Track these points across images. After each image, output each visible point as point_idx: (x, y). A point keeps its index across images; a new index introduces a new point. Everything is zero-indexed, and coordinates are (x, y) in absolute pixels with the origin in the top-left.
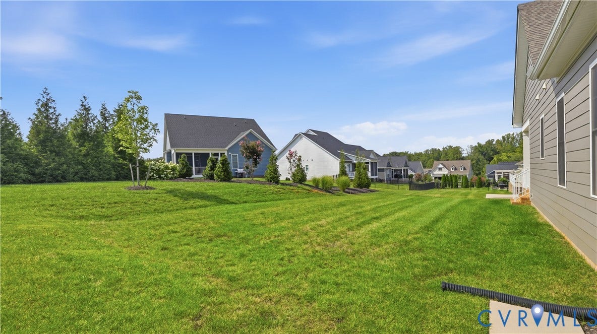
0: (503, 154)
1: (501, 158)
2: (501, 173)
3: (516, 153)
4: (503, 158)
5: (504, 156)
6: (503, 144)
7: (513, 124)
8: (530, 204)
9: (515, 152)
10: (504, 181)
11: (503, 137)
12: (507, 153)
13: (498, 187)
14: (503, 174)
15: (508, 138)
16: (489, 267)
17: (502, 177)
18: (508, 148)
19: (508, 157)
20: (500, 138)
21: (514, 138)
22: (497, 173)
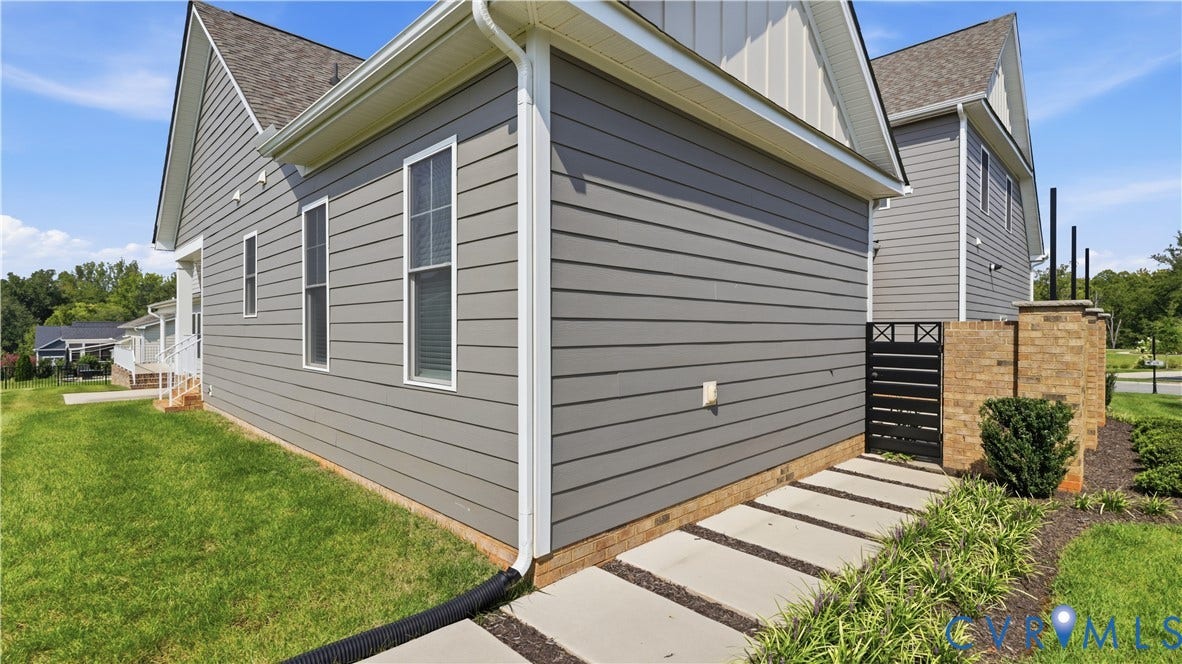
0: (76, 304)
1: (72, 312)
2: (80, 345)
3: (108, 305)
4: (77, 313)
5: (79, 309)
6: (79, 283)
7: (154, 242)
8: (201, 407)
9: (105, 302)
10: (90, 363)
11: (79, 269)
12: (87, 303)
13: (76, 375)
14: (84, 347)
15: (90, 272)
16: (251, 582)
17: (82, 353)
18: (91, 293)
19: (90, 311)
20: (71, 270)
21: (102, 273)
22: (71, 346)
